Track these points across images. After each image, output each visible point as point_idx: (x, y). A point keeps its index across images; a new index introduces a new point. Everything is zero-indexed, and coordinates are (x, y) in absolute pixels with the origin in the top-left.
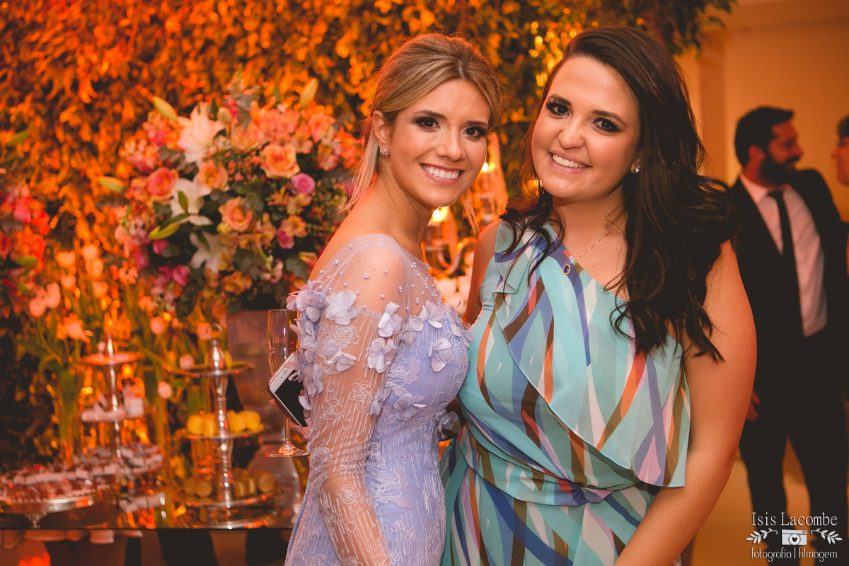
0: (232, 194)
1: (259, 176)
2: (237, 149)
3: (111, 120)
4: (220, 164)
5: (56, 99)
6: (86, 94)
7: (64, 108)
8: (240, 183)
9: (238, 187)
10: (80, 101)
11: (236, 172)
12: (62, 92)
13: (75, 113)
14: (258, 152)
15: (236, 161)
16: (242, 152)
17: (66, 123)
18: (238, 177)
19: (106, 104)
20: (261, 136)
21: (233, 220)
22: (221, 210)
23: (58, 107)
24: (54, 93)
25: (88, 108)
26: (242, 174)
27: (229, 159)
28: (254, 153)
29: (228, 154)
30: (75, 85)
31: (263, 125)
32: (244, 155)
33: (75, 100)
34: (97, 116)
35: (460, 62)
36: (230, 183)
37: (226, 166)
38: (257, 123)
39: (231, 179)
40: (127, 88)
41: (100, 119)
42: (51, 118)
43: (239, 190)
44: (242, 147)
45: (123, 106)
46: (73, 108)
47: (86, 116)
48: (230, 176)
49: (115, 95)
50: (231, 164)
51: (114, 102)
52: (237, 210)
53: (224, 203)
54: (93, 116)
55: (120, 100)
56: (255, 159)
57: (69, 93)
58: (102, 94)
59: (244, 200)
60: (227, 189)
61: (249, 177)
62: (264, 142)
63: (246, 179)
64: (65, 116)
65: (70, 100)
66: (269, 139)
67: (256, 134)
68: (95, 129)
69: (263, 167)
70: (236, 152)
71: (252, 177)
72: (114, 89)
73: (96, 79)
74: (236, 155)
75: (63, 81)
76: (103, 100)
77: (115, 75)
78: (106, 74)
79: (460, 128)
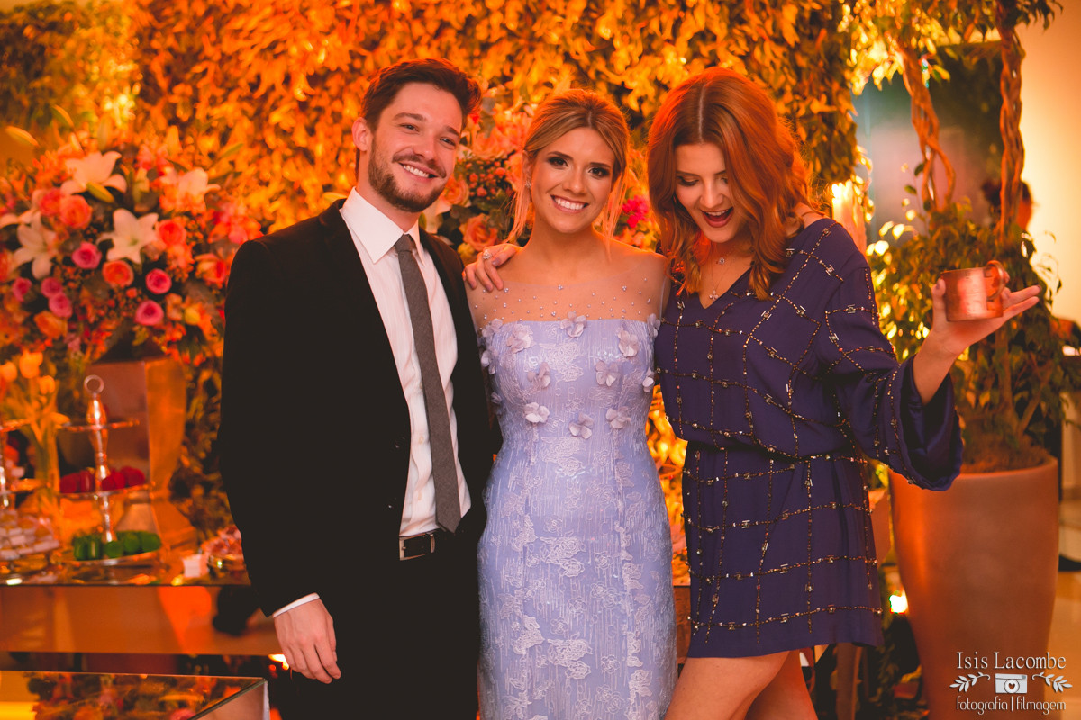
0: (475, 211)
1: (504, 189)
2: (480, 159)
3: (330, 120)
4: (461, 176)
5: (265, 97)
6: (300, 90)
7: (274, 107)
8: (483, 198)
9: (481, 202)
10: (294, 99)
11: (479, 185)
12: (273, 88)
13: (287, 113)
14: (502, 162)
15: (478, 174)
16: (485, 162)
17: (277, 125)
18: (481, 191)
19: (323, 102)
20: (506, 143)
21: (475, 240)
22: (462, 229)
23: (267, 106)
24: (262, 90)
25: (303, 106)
26: (485, 188)
27: (470, 170)
28: (498, 164)
29: (469, 165)
30: (288, 80)
31: (508, 131)
32: (488, 166)
33: (287, 98)
34: (314, 115)
35: (590, 113)
36: (472, 198)
37: (468, 179)
38: (501, 129)
39: (473, 193)
40: (348, 82)
41: (317, 120)
42: (259, 118)
43: (482, 205)
44: (485, 157)
45: (343, 102)
46: (285, 108)
47: (301, 116)
48: (472, 190)
49: (334, 91)
50: (474, 177)
51: (333, 99)
52: (480, 229)
53: (466, 221)
54: (308, 116)
55: (339, 97)
56: (500, 170)
57: (280, 89)
58: (317, 91)
59: (488, 217)
60: (468, 204)
61: (493, 191)
62: (510, 151)
63: (490, 194)
64: (276, 118)
65: (281, 97)
66: (515, 147)
67: (500, 140)
68: (311, 132)
69: (508, 179)
70: (479, 162)
71: (497, 190)
72: (334, 84)
73: (312, 72)
74: (479, 166)
75: (273, 75)
76: (320, 96)
77: (333, 66)
78: (323, 67)
79: (584, 168)
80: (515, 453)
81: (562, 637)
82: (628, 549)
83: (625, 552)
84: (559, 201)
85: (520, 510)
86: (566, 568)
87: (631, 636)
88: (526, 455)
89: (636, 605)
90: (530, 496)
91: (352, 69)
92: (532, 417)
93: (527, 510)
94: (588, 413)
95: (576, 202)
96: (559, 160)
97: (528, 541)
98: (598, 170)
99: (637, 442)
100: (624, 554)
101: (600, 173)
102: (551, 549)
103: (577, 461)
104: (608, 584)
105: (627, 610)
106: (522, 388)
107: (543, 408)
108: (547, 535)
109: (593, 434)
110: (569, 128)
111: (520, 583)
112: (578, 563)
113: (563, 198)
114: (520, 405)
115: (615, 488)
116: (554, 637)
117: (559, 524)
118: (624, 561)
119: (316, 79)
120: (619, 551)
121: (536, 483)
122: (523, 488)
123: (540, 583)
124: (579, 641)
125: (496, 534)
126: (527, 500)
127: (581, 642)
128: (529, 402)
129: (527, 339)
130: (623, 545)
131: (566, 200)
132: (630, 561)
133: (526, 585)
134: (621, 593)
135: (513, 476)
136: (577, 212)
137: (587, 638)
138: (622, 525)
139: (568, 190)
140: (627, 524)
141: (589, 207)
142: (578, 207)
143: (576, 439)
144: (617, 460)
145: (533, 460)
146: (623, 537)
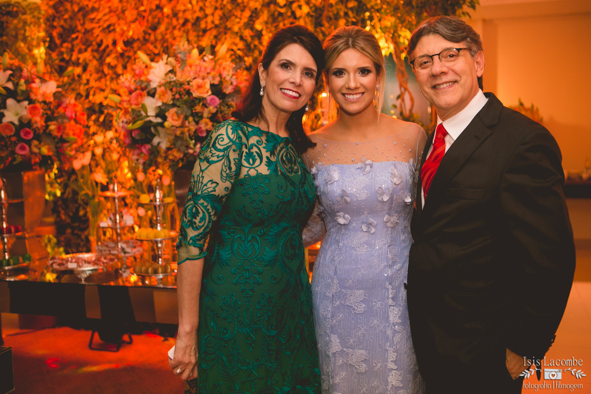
0: (173, 105)
1: (189, 96)
2: (178, 81)
4: (168, 89)
5: (104, 50)
7: (108, 55)
8: (178, 100)
9: (177, 101)
10: (117, 52)
11: (176, 93)
12: (107, 46)
14: (188, 83)
15: (176, 88)
16: (181, 82)
17: (109, 63)
18: (177, 96)
19: (131, 53)
20: (192, 74)
21: (173, 120)
22: (167, 114)
23: (105, 55)
24: (103, 47)
25: (121, 56)
26: (180, 95)
27: (173, 86)
28: (186, 84)
29: (173, 84)
30: (115, 43)
31: (193, 68)
32: (181, 84)
33: (114, 51)
34: (126, 60)
36: (173, 100)
37: (171, 90)
38: (191, 65)
39: (173, 97)
40: (143, 45)
41: (128, 62)
42: (101, 60)
43: (177, 103)
44: (181, 80)
46: (113, 56)
47: (120, 60)
48: (173, 95)
49: (136, 49)
50: (174, 89)
52: (175, 115)
53: (169, 110)
54: (124, 60)
56: (186, 87)
57: (111, 47)
58: (129, 48)
59: (179, 109)
60: (171, 103)
61: (183, 96)
62: (193, 77)
63: (181, 98)
64: (108, 60)
65: (111, 51)
66: (196, 76)
67: (189, 72)
68: (125, 67)
69: (191, 91)
70: (177, 82)
71: (185, 96)
72: (135, 45)
73: (126, 39)
74: (177, 84)
75: (108, 41)
76: (130, 51)
77: (136, 37)
78: (132, 37)
79: (355, 73)
80: (331, 240)
81: (352, 348)
82: (393, 298)
83: (391, 300)
84: (346, 96)
85: (332, 273)
86: (356, 308)
87: (391, 350)
88: (338, 242)
89: (395, 332)
90: (338, 266)
91: (144, 38)
92: (341, 221)
93: (336, 273)
94: (373, 218)
95: (356, 94)
96: (340, 72)
97: (335, 291)
98: (364, 71)
99: (403, 234)
100: (390, 302)
101: (366, 72)
102: (348, 296)
103: (366, 246)
104: (380, 319)
105: (390, 335)
106: (334, 205)
107: (347, 216)
108: (346, 288)
109: (376, 230)
110: (340, 51)
111: (329, 316)
112: (363, 305)
113: (348, 94)
114: (333, 214)
115: (387, 262)
116: (348, 348)
117: (353, 282)
118: (390, 306)
119: (128, 43)
120: (387, 299)
121: (341, 258)
122: (334, 261)
123: (341, 316)
124: (361, 351)
125: (318, 286)
126: (336, 267)
127: (363, 351)
128: (338, 212)
129: (336, 176)
130: (390, 296)
131: (350, 94)
132: (393, 306)
133: (333, 316)
134: (387, 324)
135: (329, 253)
136: (358, 99)
137: (366, 350)
138: (390, 284)
139: (349, 89)
140: (393, 284)
141: (365, 94)
142: (358, 96)
143: (366, 233)
144: (390, 246)
145: (340, 244)
146: (390, 291)
